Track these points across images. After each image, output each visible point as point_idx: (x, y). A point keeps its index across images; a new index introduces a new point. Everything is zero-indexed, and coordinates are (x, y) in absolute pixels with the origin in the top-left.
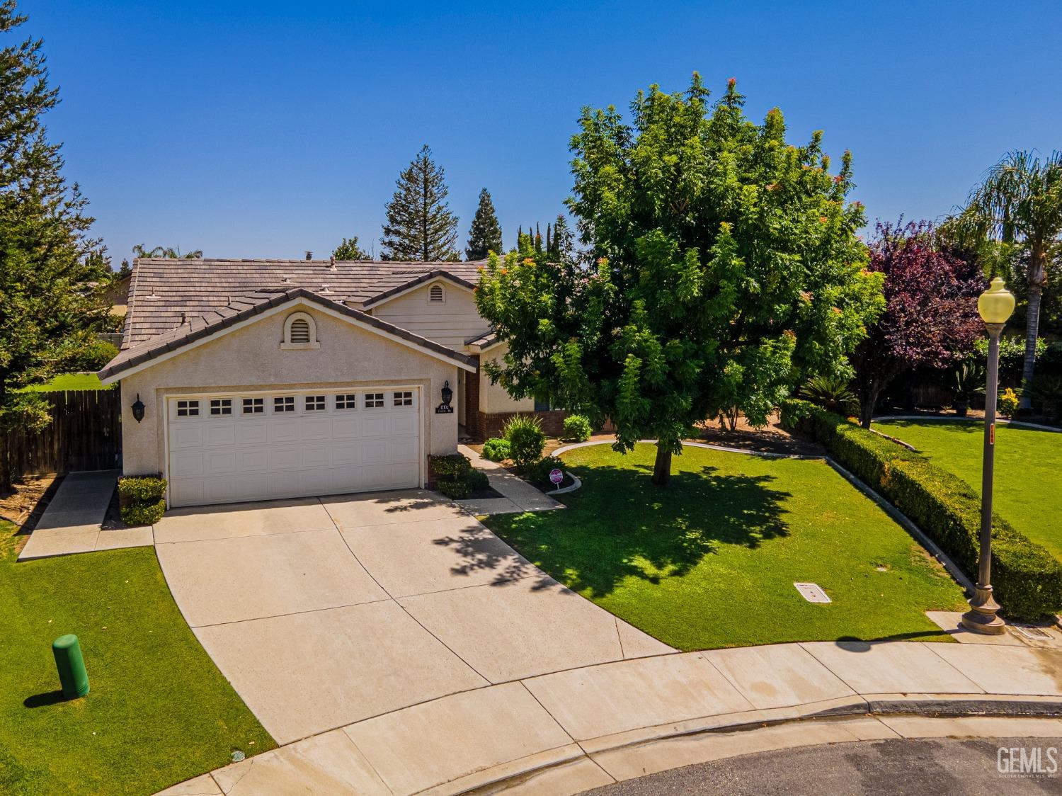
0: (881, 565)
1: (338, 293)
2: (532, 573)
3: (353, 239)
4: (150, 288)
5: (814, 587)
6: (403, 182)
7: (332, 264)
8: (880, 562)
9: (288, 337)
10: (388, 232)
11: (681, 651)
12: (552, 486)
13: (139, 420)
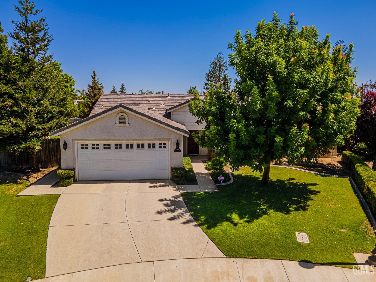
0: (344, 229)
1: (166, 106)
2: (187, 216)
3: (194, 87)
4: (101, 104)
5: (305, 235)
6: (212, 66)
7: (169, 96)
8: (344, 227)
9: (118, 122)
10: (206, 84)
11: (228, 257)
12: (219, 182)
13: (65, 150)
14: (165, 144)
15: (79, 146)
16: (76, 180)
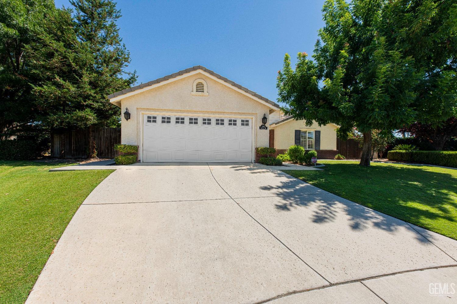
9: (195, 90)
13: (127, 119)
14: (247, 121)
15: (146, 119)
16: (140, 160)
